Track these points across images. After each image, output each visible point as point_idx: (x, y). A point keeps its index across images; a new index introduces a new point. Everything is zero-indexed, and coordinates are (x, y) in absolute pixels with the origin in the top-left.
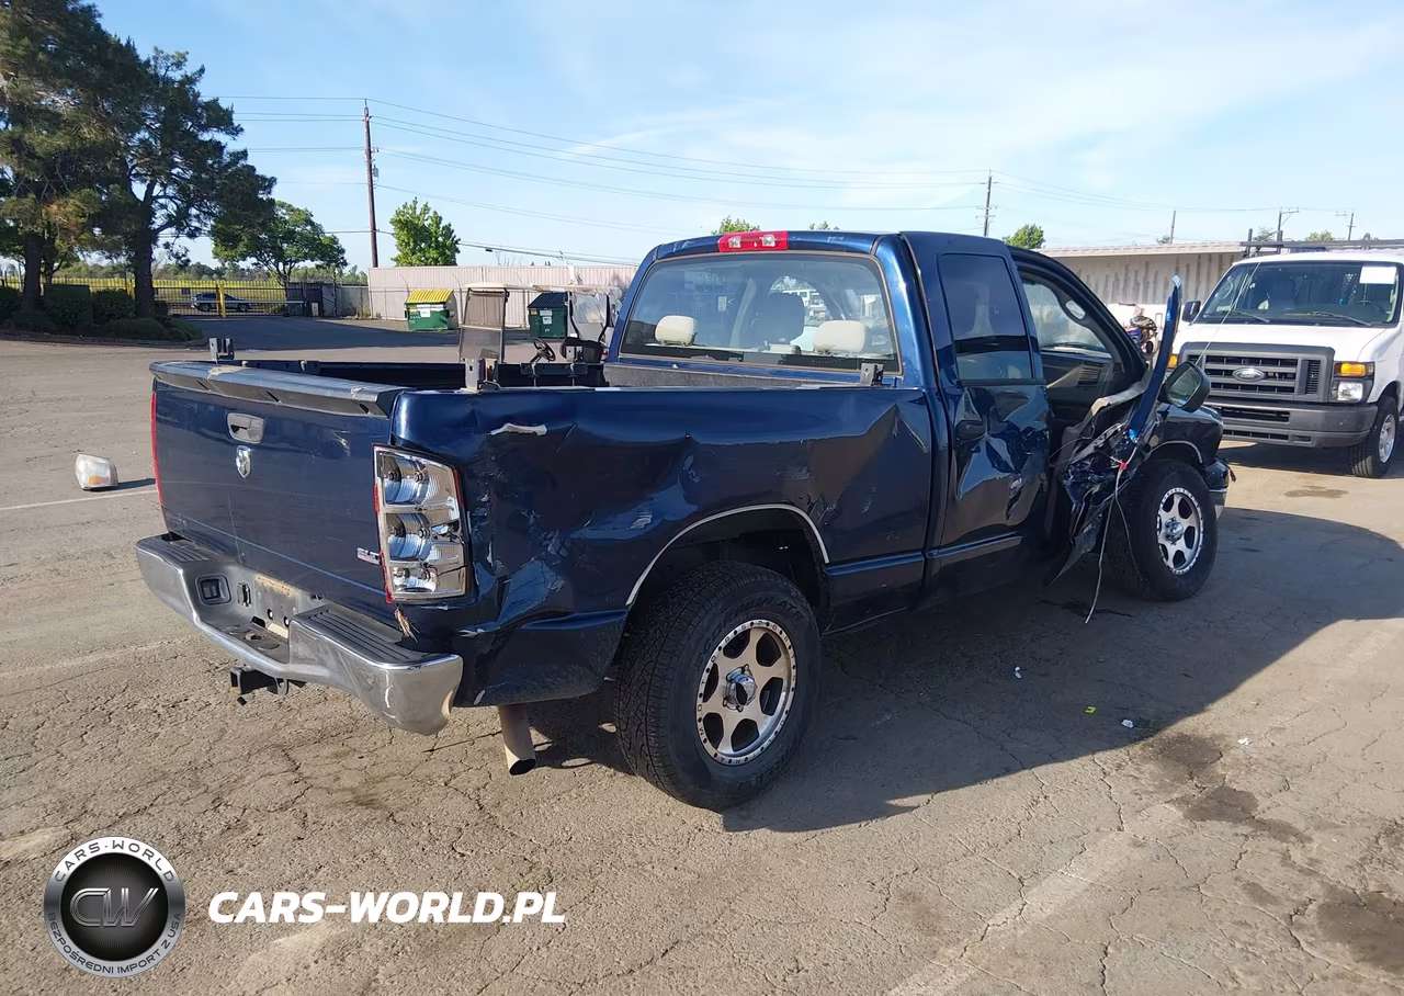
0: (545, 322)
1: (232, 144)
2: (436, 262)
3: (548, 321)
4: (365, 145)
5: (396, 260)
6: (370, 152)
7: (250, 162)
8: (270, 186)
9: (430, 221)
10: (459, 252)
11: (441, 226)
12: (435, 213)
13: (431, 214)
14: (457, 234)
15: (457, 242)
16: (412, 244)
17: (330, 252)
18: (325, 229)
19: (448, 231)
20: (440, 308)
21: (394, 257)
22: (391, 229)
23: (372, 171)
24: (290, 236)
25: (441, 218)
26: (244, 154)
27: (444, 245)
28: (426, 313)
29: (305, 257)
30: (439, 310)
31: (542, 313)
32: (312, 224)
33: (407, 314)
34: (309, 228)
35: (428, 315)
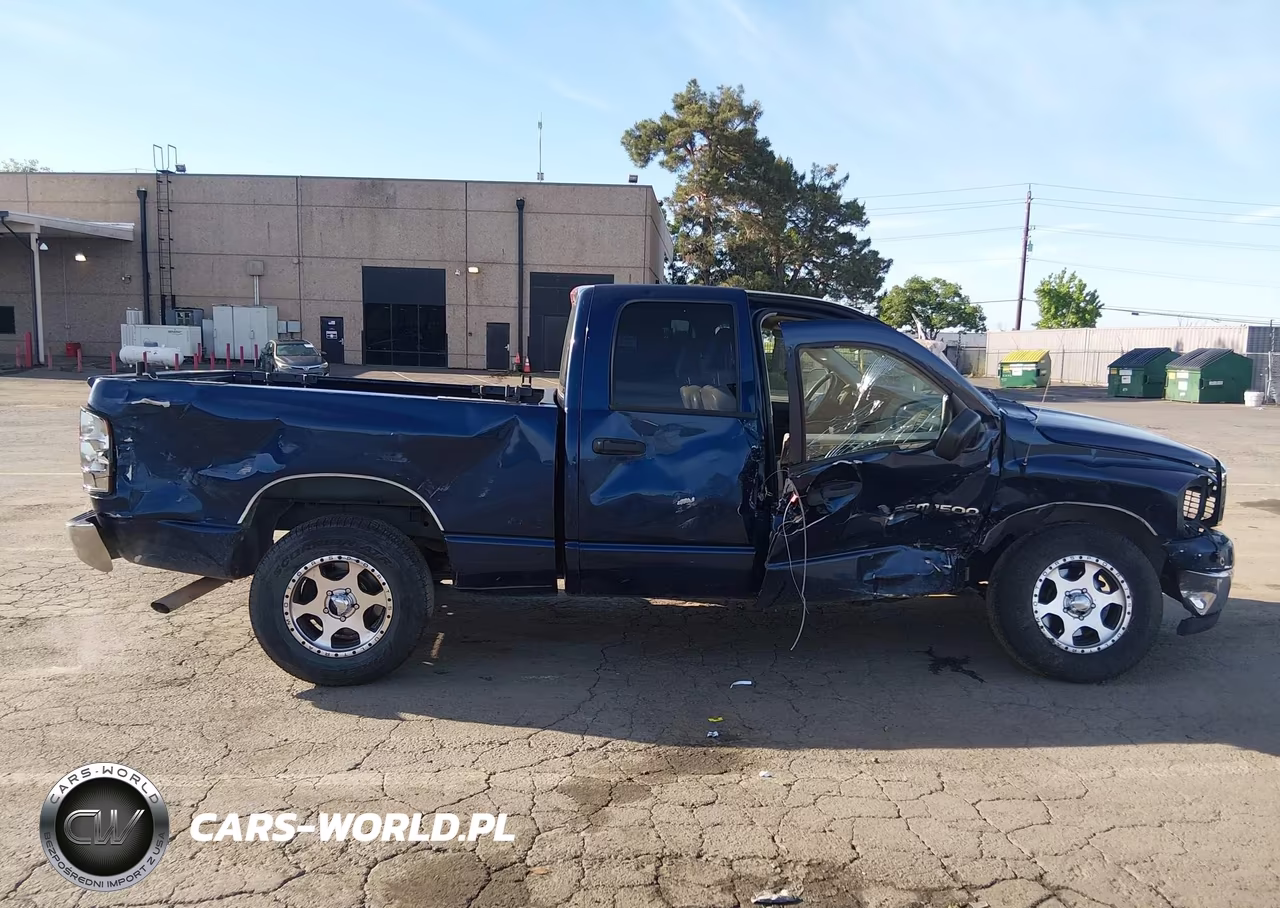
0: (1123, 382)
1: (860, 234)
2: (1075, 325)
3: (1127, 380)
4: (1024, 225)
5: (1037, 325)
6: (1027, 230)
7: (873, 247)
8: (888, 266)
9: (1074, 289)
10: (1100, 316)
11: (1085, 292)
12: (1080, 281)
13: (1076, 282)
14: (1102, 299)
15: (1100, 307)
16: (1053, 310)
17: (971, 319)
18: (972, 300)
19: (1093, 297)
20: (1032, 367)
21: (1035, 322)
22: (1035, 297)
23: (1027, 246)
24: (940, 307)
25: (1085, 285)
26: (868, 242)
27: (1085, 310)
28: (1017, 371)
29: (950, 324)
30: (1030, 369)
31: (1122, 372)
32: (959, 296)
33: (1001, 372)
34: (957, 299)
35: (1020, 373)
